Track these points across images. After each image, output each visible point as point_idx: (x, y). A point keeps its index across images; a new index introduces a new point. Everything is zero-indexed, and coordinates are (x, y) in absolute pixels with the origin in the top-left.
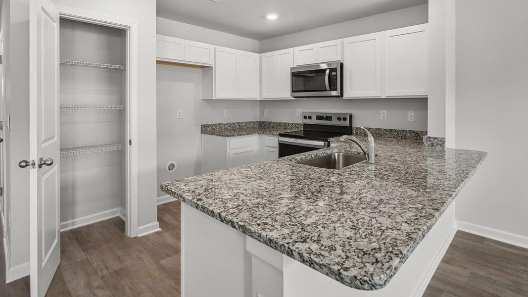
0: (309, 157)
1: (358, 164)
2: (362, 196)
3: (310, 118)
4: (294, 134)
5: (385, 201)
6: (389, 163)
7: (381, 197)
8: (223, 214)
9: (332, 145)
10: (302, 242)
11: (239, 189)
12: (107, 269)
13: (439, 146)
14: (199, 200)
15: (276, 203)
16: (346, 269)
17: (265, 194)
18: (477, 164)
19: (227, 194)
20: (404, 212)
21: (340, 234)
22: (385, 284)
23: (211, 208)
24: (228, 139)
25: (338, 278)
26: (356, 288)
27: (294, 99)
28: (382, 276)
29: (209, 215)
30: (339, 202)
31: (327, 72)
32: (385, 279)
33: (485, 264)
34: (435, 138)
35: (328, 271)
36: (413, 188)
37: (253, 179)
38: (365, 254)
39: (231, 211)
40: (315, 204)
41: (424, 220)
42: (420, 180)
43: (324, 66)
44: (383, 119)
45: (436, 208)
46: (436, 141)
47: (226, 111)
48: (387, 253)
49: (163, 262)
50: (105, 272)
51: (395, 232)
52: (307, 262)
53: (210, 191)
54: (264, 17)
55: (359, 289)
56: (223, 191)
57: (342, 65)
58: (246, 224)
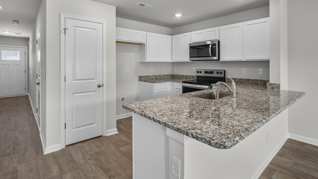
0: (199, 94)
1: (226, 97)
2: (226, 112)
3: (201, 72)
4: (191, 82)
5: (238, 115)
6: (244, 97)
7: (236, 113)
8: (155, 118)
9: (213, 88)
10: (193, 130)
11: (162, 108)
12: (93, 151)
13: (276, 89)
14: (142, 112)
15: (181, 114)
16: (213, 140)
17: (175, 110)
18: (297, 98)
19: (156, 110)
20: (246, 120)
21: (212, 127)
22: (231, 147)
23: (149, 115)
24: (154, 84)
25: (210, 144)
26: (217, 148)
27: (191, 61)
28: (230, 143)
29: (148, 118)
30: (213, 115)
31: (210, 46)
32: (231, 144)
33: (304, 158)
34: (274, 84)
35: (204, 141)
36: (255, 109)
37: (169, 103)
38: (223, 135)
39: (159, 117)
40: (201, 115)
41: (256, 123)
42: (260, 105)
43: (209, 43)
44: (244, 73)
45: (265, 118)
46: (274, 85)
47: (152, 69)
48: (234, 135)
49: (121, 149)
50: (92, 152)
51: (240, 127)
52: (195, 137)
53: (147, 108)
54: (174, 15)
55: (219, 148)
56: (154, 108)
57: (219, 42)
58: (166, 122)
